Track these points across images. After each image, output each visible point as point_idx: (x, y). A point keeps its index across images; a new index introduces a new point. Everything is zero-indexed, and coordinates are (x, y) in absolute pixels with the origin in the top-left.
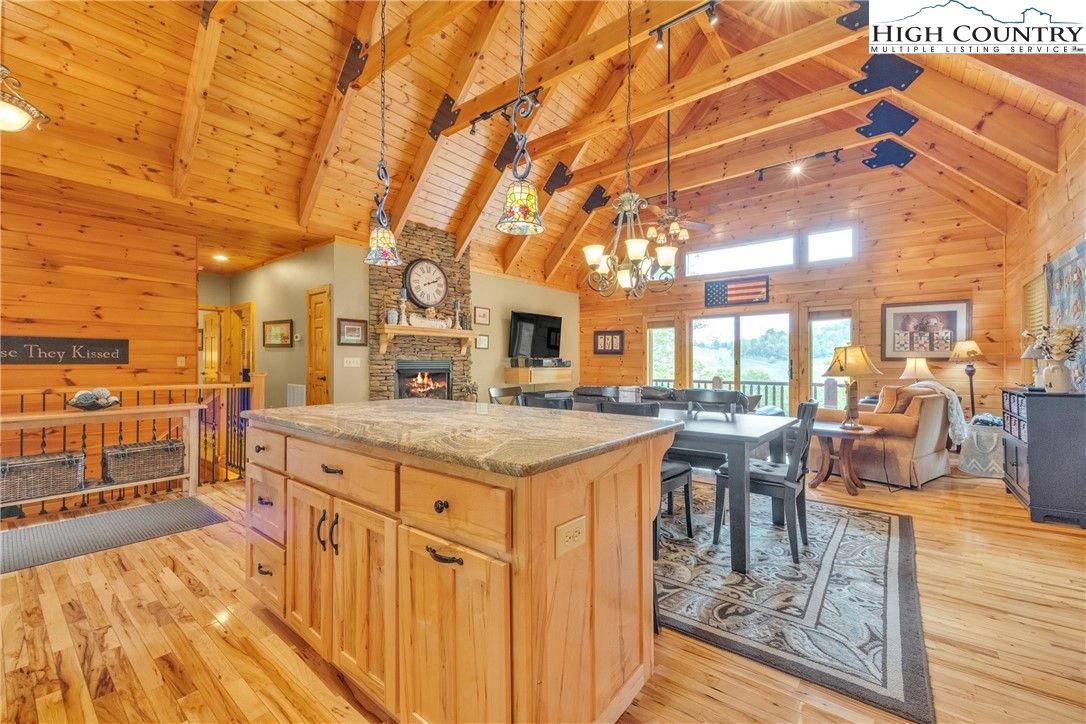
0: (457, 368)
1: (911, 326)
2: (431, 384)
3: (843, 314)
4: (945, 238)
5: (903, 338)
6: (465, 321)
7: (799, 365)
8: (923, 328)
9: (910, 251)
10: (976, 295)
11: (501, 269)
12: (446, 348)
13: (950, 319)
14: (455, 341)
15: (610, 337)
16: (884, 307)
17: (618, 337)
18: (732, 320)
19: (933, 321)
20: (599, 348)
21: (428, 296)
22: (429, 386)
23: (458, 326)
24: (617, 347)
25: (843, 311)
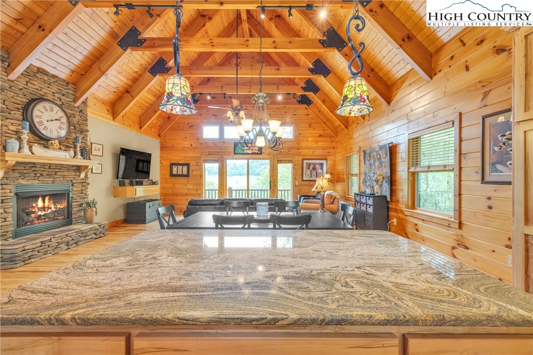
0: (75, 190)
1: (311, 167)
2: (53, 206)
3: (289, 161)
4: (320, 136)
5: (308, 172)
6: (85, 153)
7: (274, 183)
8: (314, 169)
9: (310, 139)
10: (329, 158)
11: (111, 118)
12: (66, 173)
13: (322, 165)
14: (74, 168)
15: (181, 167)
16: (303, 160)
17: (186, 167)
18: (246, 161)
19: (317, 166)
20: (174, 173)
21: (51, 131)
22: (51, 208)
23: (79, 156)
24: (185, 172)
25: (289, 160)
